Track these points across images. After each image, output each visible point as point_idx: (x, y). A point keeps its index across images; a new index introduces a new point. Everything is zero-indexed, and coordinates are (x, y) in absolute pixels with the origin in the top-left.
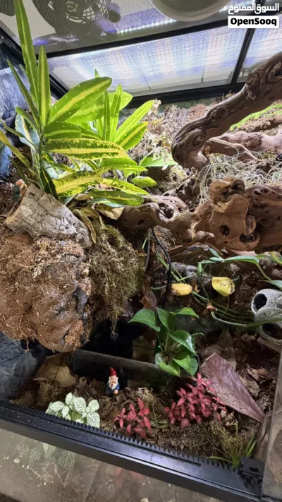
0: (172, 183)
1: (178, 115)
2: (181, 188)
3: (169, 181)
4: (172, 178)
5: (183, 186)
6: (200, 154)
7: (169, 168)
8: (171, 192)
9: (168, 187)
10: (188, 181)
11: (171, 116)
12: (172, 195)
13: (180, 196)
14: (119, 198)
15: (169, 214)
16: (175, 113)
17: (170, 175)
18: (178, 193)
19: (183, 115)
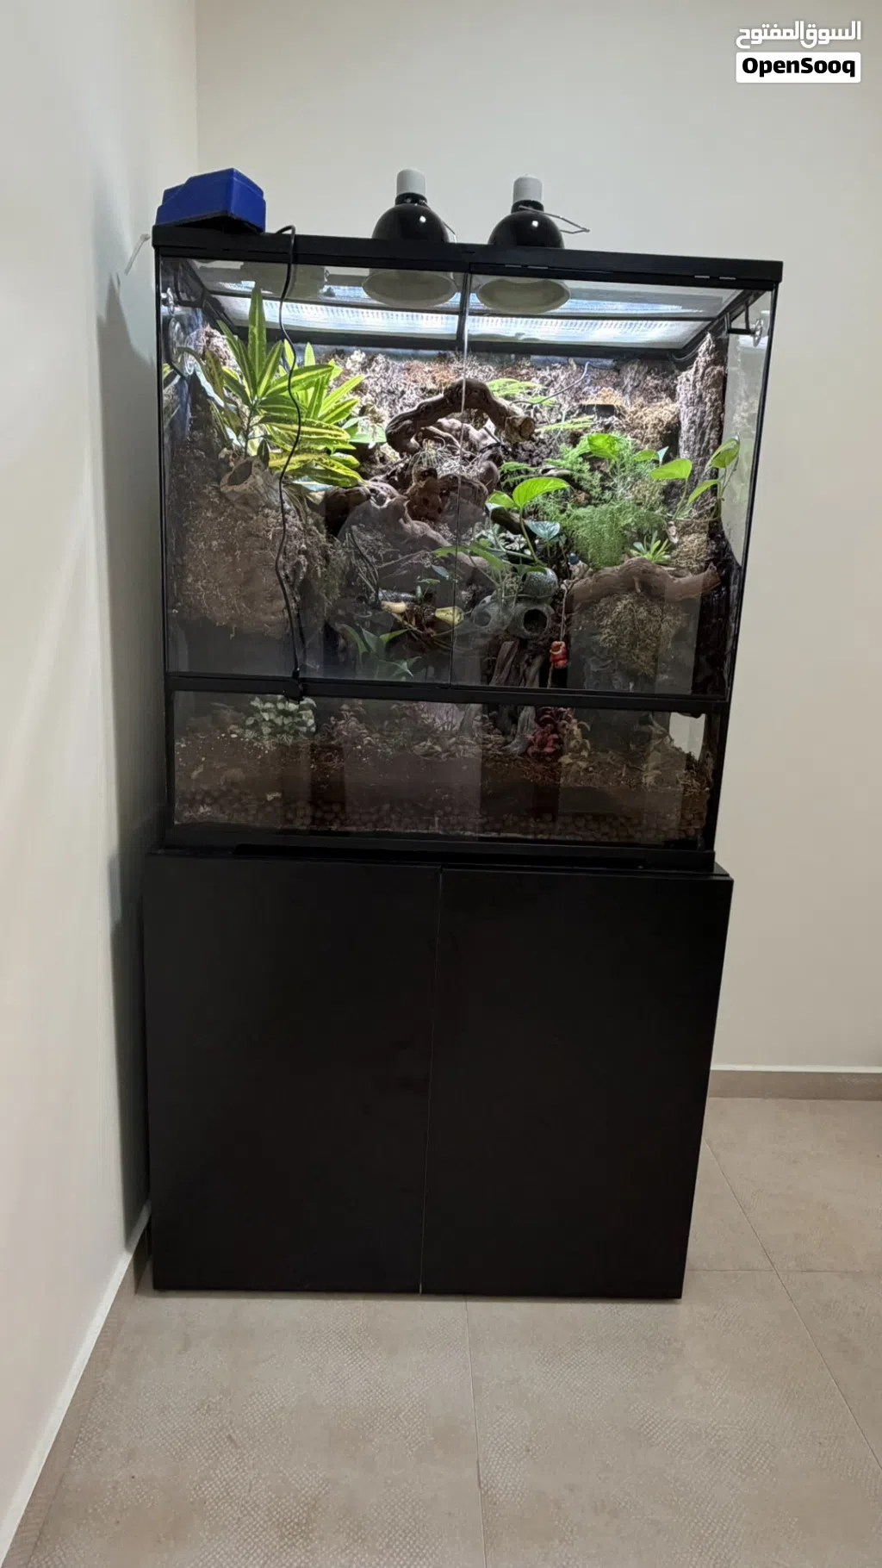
0: (378, 467)
1: (387, 369)
2: (393, 473)
3: (375, 463)
4: (378, 458)
5: (394, 471)
6: (413, 440)
7: (378, 446)
8: (381, 477)
9: (373, 472)
10: (402, 465)
11: (377, 369)
12: (381, 481)
13: (392, 483)
14: (329, 477)
15: (381, 500)
16: (383, 366)
17: (376, 454)
18: (389, 480)
19: (394, 372)
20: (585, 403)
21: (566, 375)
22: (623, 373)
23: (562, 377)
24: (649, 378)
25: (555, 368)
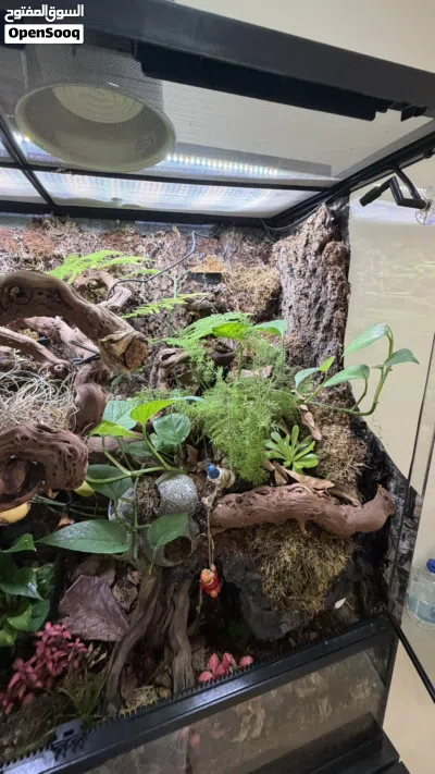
20: (194, 270)
21: (171, 242)
22: (223, 240)
23: (168, 245)
24: (245, 244)
25: (160, 235)
